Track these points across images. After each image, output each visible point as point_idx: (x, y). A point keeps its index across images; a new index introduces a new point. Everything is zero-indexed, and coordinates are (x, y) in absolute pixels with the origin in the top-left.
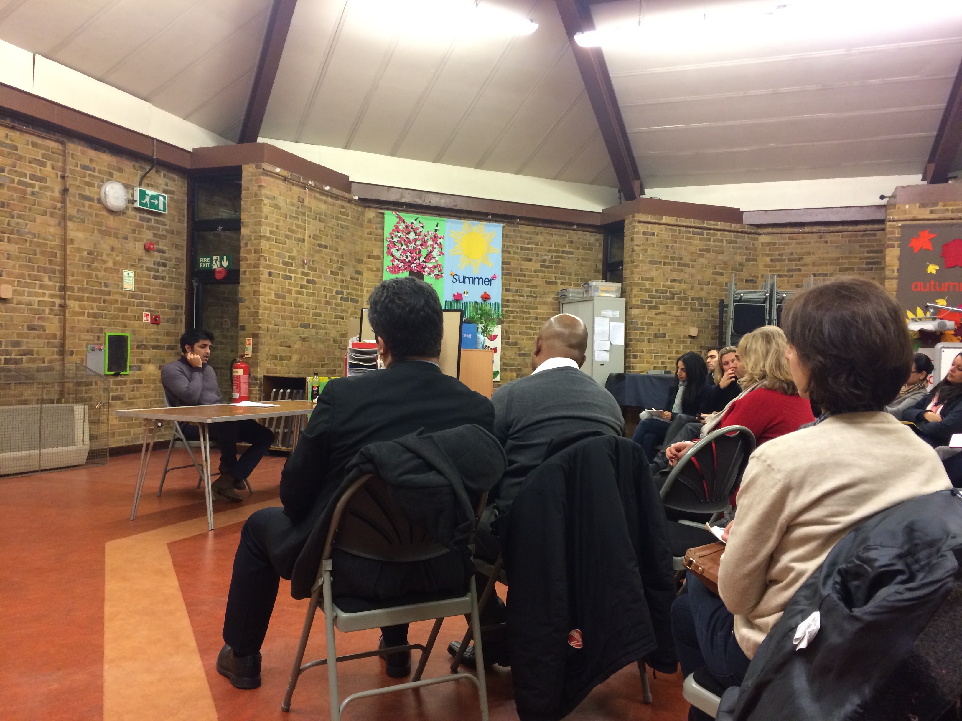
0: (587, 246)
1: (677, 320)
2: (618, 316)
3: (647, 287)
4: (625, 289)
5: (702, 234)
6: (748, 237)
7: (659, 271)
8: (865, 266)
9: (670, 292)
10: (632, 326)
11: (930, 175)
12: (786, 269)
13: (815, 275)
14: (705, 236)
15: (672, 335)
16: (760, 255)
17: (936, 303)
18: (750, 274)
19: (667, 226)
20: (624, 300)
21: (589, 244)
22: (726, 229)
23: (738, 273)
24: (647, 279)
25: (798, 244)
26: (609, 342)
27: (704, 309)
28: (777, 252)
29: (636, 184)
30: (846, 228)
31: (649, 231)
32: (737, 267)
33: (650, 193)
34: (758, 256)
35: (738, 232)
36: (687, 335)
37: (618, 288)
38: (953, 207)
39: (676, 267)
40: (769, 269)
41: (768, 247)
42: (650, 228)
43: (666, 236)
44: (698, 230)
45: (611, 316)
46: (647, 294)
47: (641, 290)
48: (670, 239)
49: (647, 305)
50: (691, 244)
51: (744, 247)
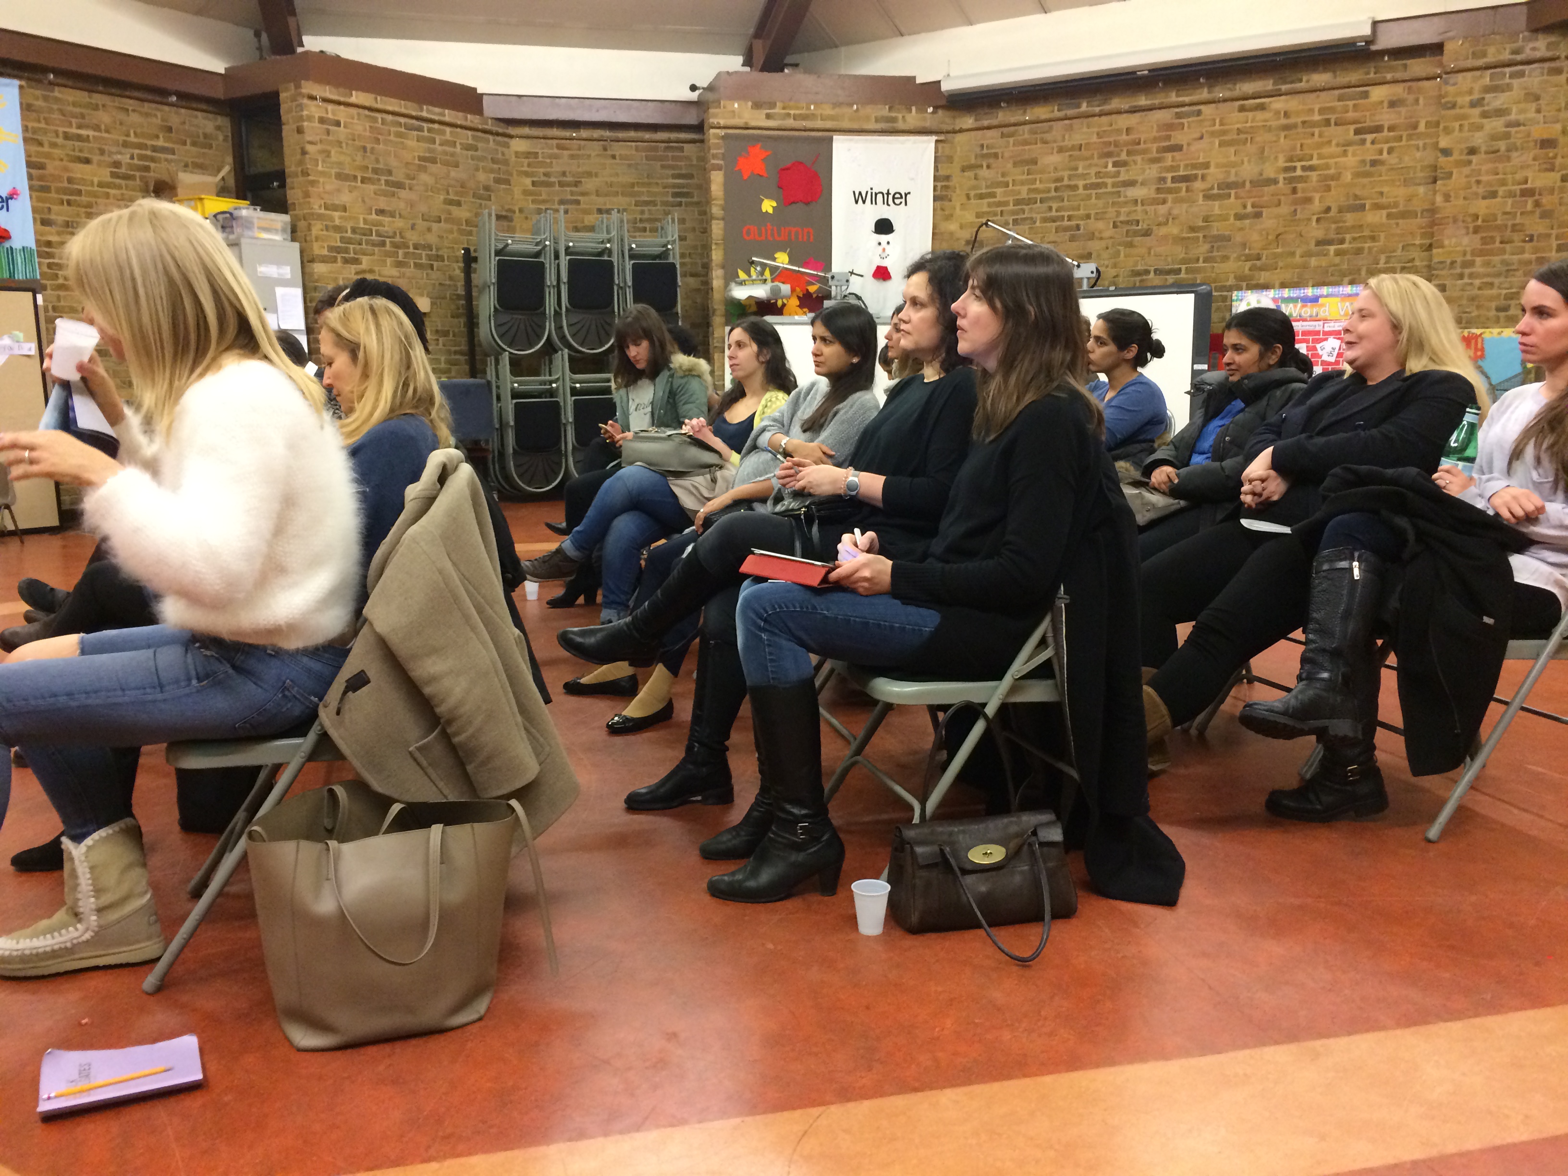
0: (202, 139)
2: (289, 276)
3: (337, 222)
4: (299, 226)
5: (420, 129)
6: (494, 140)
7: (355, 194)
8: (671, 199)
9: (379, 234)
11: (759, 57)
12: (557, 199)
13: (600, 211)
14: (426, 133)
16: (515, 173)
17: (776, 260)
18: (503, 207)
19: (361, 111)
20: (297, 245)
21: (206, 136)
22: (459, 123)
23: (483, 202)
24: (335, 208)
25: (572, 157)
27: (435, 264)
28: (542, 170)
29: (291, 21)
30: (640, 134)
31: (330, 116)
32: (482, 192)
33: (312, 43)
34: (511, 175)
35: (477, 130)
37: (285, 223)
38: (797, 112)
39: (383, 187)
40: (530, 198)
41: (527, 160)
42: (331, 112)
43: (360, 128)
44: (414, 122)
45: (276, 276)
46: (338, 236)
47: (327, 228)
48: (368, 134)
49: (339, 256)
50: (404, 147)
51: (489, 157)
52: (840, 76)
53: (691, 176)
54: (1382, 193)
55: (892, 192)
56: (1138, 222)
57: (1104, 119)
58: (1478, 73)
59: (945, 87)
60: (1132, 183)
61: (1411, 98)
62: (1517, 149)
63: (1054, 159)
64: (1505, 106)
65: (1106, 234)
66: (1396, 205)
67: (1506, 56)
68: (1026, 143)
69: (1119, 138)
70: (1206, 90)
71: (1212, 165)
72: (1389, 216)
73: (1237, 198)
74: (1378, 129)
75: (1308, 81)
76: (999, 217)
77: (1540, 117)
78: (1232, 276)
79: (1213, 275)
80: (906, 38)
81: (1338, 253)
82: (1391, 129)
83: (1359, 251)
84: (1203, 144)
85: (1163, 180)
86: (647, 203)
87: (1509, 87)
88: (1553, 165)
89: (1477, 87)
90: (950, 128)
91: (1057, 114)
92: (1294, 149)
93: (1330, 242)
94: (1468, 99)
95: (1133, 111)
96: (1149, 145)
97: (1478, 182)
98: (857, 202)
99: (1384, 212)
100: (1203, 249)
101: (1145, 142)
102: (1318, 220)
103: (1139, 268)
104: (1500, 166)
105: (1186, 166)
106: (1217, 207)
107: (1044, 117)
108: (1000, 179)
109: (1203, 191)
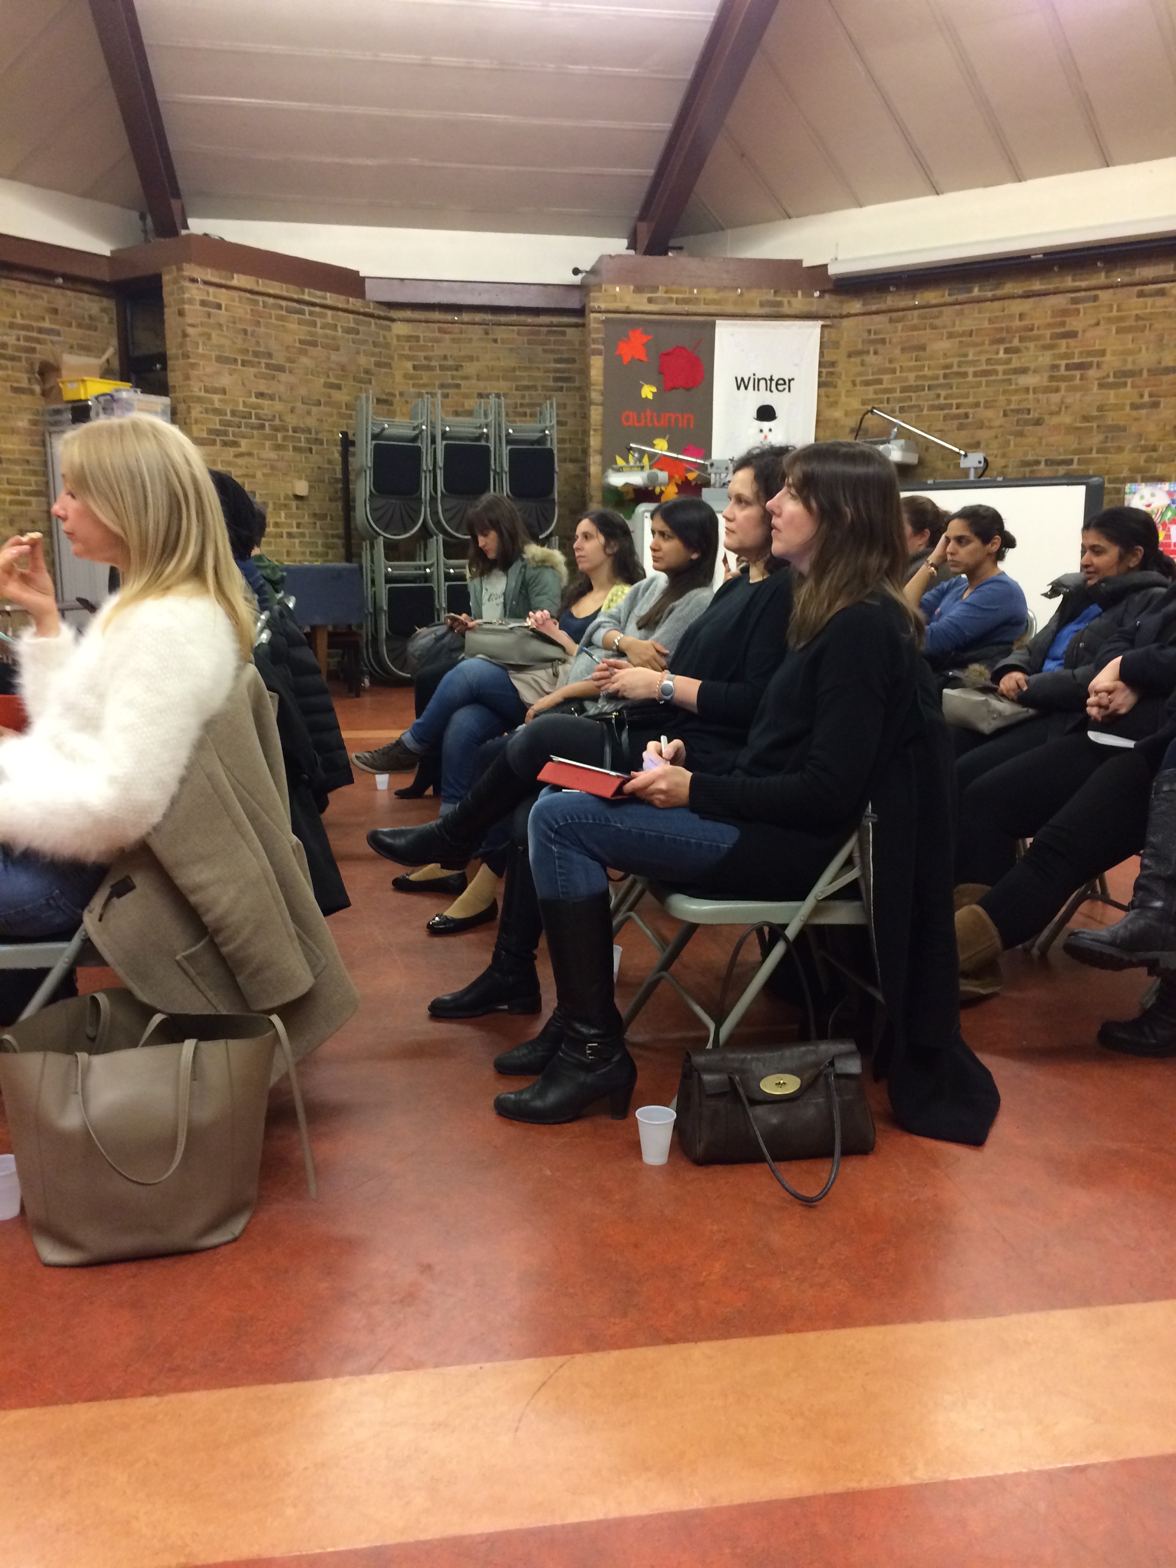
0: (87, 321)
1: (273, 468)
3: (217, 405)
4: (178, 408)
5: (302, 312)
6: (376, 324)
7: (235, 377)
8: (551, 383)
9: (258, 417)
11: (644, 240)
12: (437, 383)
13: (498, 396)
14: (307, 317)
15: (266, 494)
16: (396, 357)
17: (655, 447)
18: (383, 391)
19: (242, 294)
21: (91, 318)
22: (340, 306)
23: (363, 386)
24: (215, 391)
25: (453, 340)
27: (314, 447)
28: (423, 354)
29: (175, 204)
30: (522, 318)
31: (211, 298)
32: (362, 375)
34: (393, 359)
35: (358, 313)
36: (289, 494)
37: (165, 406)
38: (680, 296)
39: (264, 370)
40: (411, 382)
41: (408, 344)
42: (213, 294)
43: (242, 311)
44: (295, 305)
46: (217, 419)
47: (207, 411)
48: (249, 317)
49: (218, 439)
50: (286, 330)
51: (371, 340)
52: (724, 259)
53: (573, 361)
55: (775, 378)
56: (1029, 411)
57: (997, 305)
59: (832, 270)
60: (1024, 371)
63: (944, 345)
65: (997, 423)
68: (915, 328)
69: (1012, 324)
70: (1103, 275)
71: (1108, 352)
73: (1133, 386)
76: (886, 405)
78: (1126, 468)
79: (1107, 467)
80: (794, 221)
84: (1099, 331)
85: (1055, 367)
86: (527, 388)
90: (836, 312)
91: (948, 299)
95: (1027, 296)
96: (1041, 332)
98: (739, 388)
100: (1096, 439)
101: (1038, 328)
103: (1030, 458)
105: (1081, 353)
106: (1112, 396)
107: (934, 302)
108: (888, 365)
109: (1098, 379)
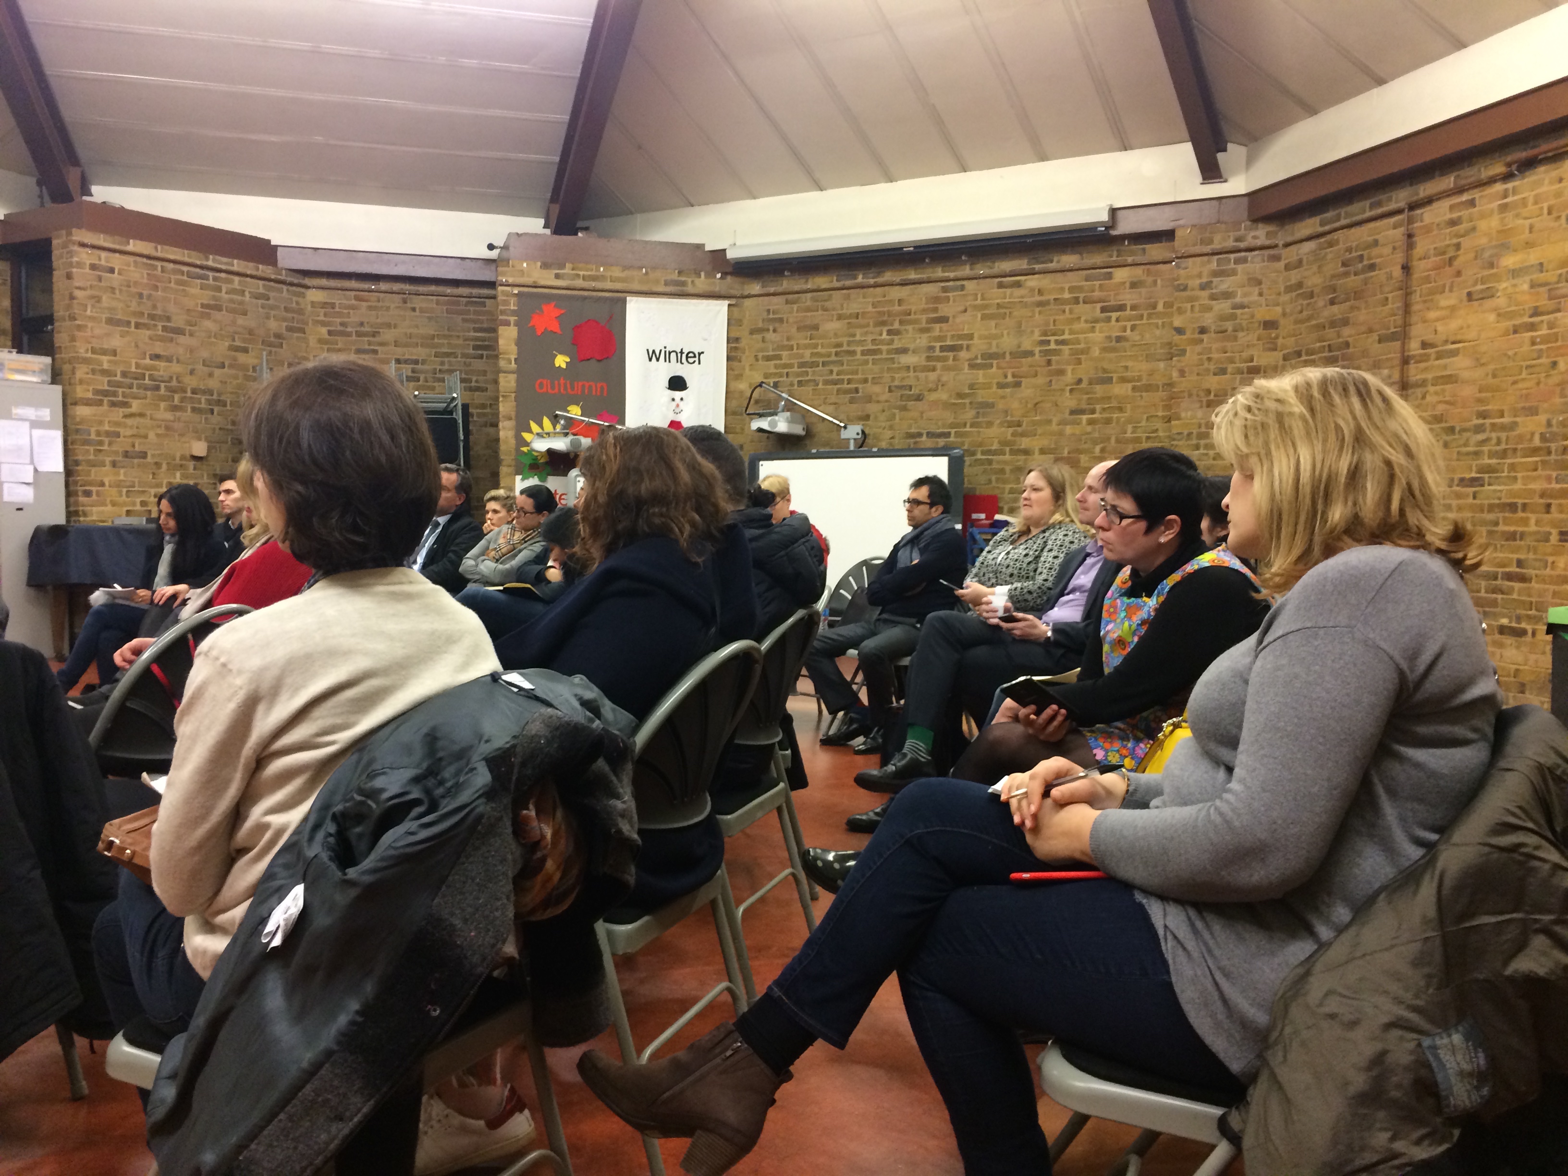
1: (167, 428)
2: (48, 419)
3: (106, 366)
4: (61, 369)
5: (206, 278)
6: (289, 290)
7: (127, 339)
8: (471, 351)
9: (152, 378)
10: (78, 437)
12: (353, 348)
13: (398, 361)
14: (211, 282)
15: (159, 455)
16: (310, 322)
17: (568, 412)
18: (295, 355)
19: (138, 259)
20: (58, 389)
22: (249, 272)
23: (274, 349)
24: (104, 352)
25: (370, 308)
26: (31, 468)
28: (338, 320)
29: (73, 170)
30: (441, 289)
31: (103, 263)
32: (272, 339)
33: (101, 193)
34: (307, 324)
35: (270, 280)
36: (188, 454)
37: (46, 365)
38: (586, 273)
39: (160, 333)
40: (326, 347)
41: (323, 310)
42: (104, 259)
43: (137, 275)
44: (198, 270)
45: (33, 418)
46: (106, 379)
47: (93, 371)
48: (145, 281)
49: (106, 400)
50: (186, 294)
51: (282, 306)
52: (630, 241)
53: (486, 330)
54: (1126, 367)
55: (686, 351)
56: (910, 388)
57: (878, 290)
58: (1205, 258)
59: (730, 255)
60: (904, 351)
61: (1150, 280)
62: (1242, 330)
63: (832, 326)
64: (1231, 290)
65: (883, 398)
66: (1139, 379)
67: (1230, 243)
68: (808, 310)
69: (893, 308)
70: (968, 267)
71: (976, 335)
72: (1134, 389)
73: (999, 368)
74: (1121, 308)
75: (1058, 262)
76: (785, 379)
77: (1262, 300)
78: (996, 441)
79: (980, 440)
80: (696, 208)
81: (1091, 422)
82: (1133, 308)
83: (1108, 421)
84: (966, 317)
85: (932, 348)
86: (448, 355)
87: (1234, 273)
88: (1275, 344)
89: (1206, 271)
90: (739, 293)
91: (837, 284)
92: (1047, 324)
93: (1082, 412)
94: (1198, 282)
95: (904, 284)
96: (919, 316)
97: (1209, 359)
98: (650, 360)
99: (1130, 385)
100: (969, 415)
101: (915, 313)
102: (1071, 391)
103: (913, 430)
104: (1229, 345)
105: (953, 336)
106: (981, 376)
107: (824, 286)
108: (786, 343)
109: (969, 360)
